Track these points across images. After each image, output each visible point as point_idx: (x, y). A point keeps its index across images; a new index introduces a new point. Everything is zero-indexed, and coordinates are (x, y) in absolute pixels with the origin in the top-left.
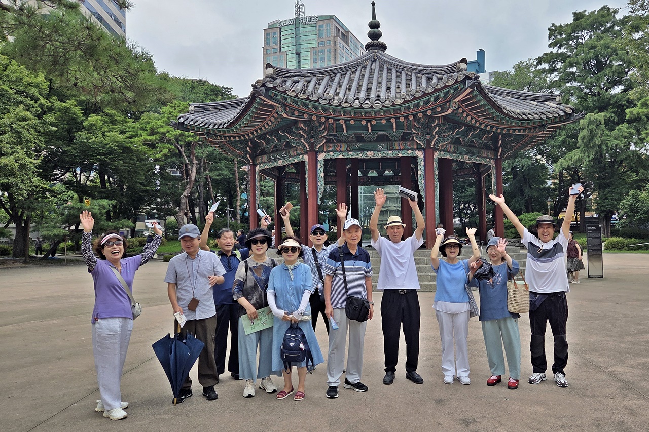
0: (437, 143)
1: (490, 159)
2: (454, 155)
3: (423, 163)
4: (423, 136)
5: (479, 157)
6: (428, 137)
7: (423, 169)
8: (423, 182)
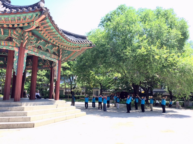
0: (27, 45)
1: (56, 59)
2: (37, 54)
3: (17, 55)
4: (19, 40)
5: (50, 57)
6: (22, 41)
7: (17, 58)
8: (16, 64)
